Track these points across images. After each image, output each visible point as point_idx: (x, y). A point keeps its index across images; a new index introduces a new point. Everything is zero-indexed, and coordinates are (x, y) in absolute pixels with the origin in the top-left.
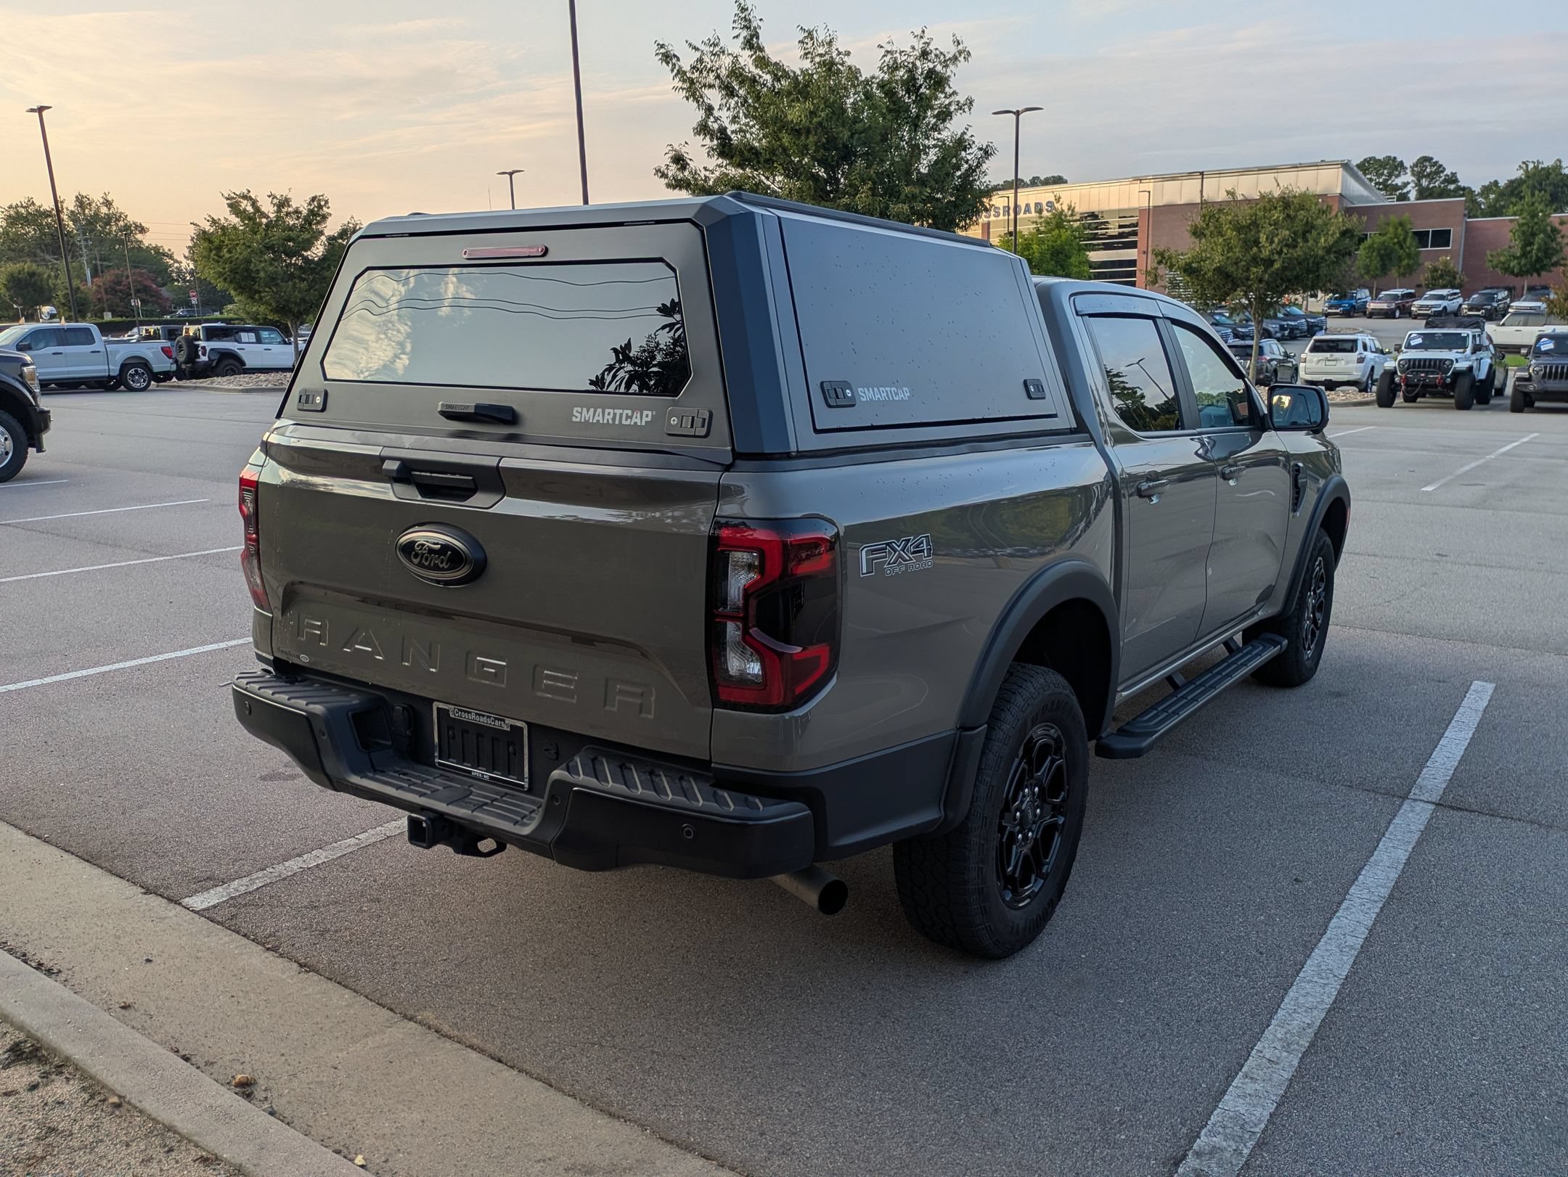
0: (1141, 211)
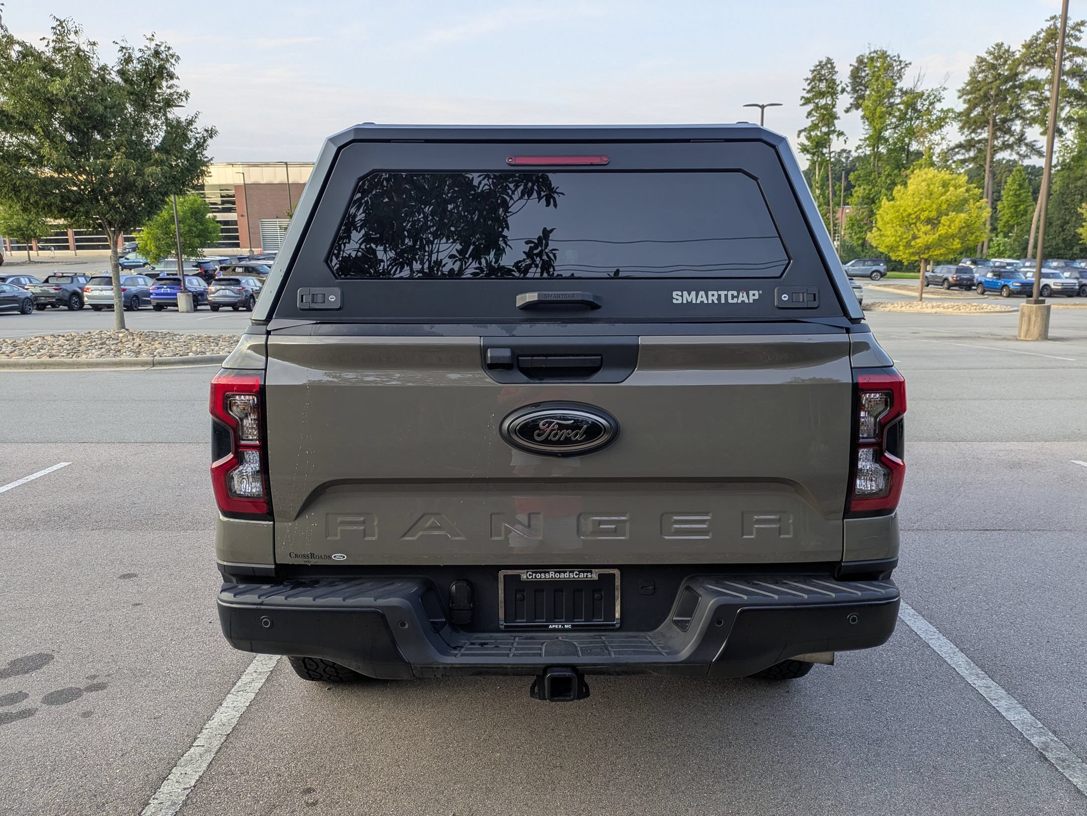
0: (237, 187)
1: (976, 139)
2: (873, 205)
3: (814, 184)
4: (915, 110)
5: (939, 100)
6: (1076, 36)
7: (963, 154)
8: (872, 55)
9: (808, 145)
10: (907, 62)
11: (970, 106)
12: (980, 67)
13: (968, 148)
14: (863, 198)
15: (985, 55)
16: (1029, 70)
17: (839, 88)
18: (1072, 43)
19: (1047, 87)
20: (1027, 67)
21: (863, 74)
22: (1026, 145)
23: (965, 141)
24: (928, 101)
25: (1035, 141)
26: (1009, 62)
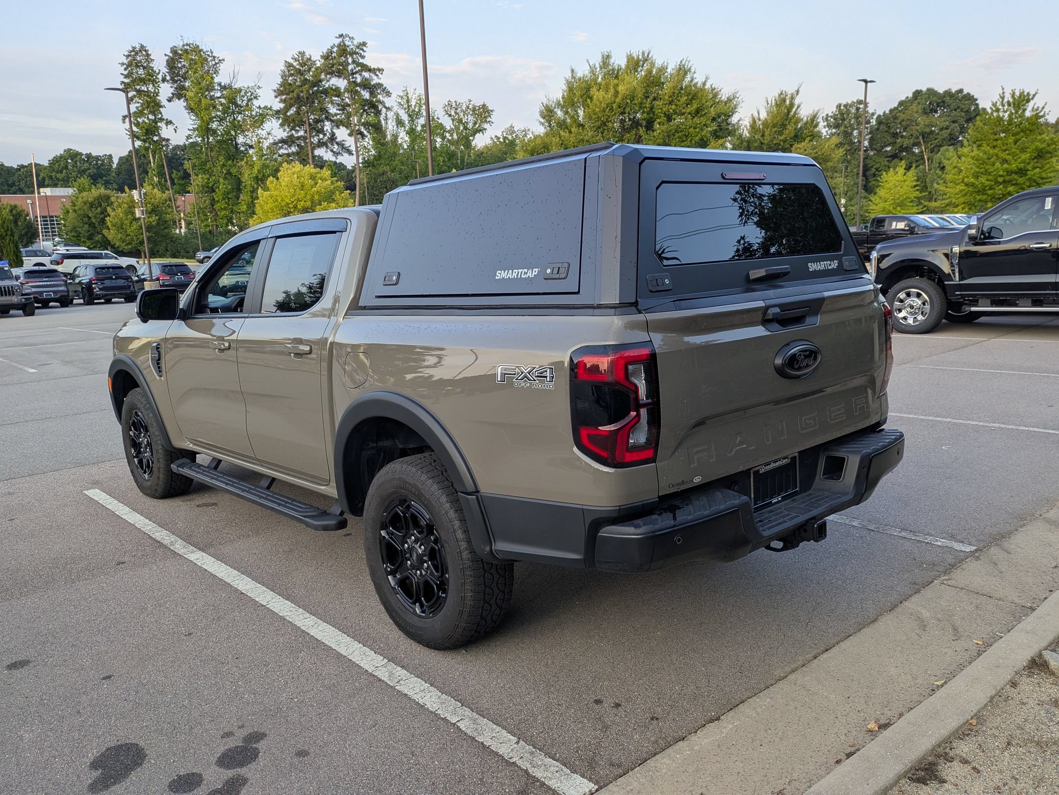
1: (296, 135)
2: (213, 194)
3: (150, 171)
4: (237, 105)
5: (256, 98)
6: (361, 54)
7: (286, 149)
8: (185, 47)
9: (137, 132)
10: (221, 58)
11: (286, 105)
12: (289, 71)
13: (289, 143)
14: (202, 186)
15: (291, 61)
16: (330, 78)
17: (160, 77)
18: (359, 60)
19: (346, 95)
20: (328, 76)
21: (180, 65)
22: (337, 143)
23: (287, 137)
24: (246, 97)
25: (343, 141)
26: (313, 69)
